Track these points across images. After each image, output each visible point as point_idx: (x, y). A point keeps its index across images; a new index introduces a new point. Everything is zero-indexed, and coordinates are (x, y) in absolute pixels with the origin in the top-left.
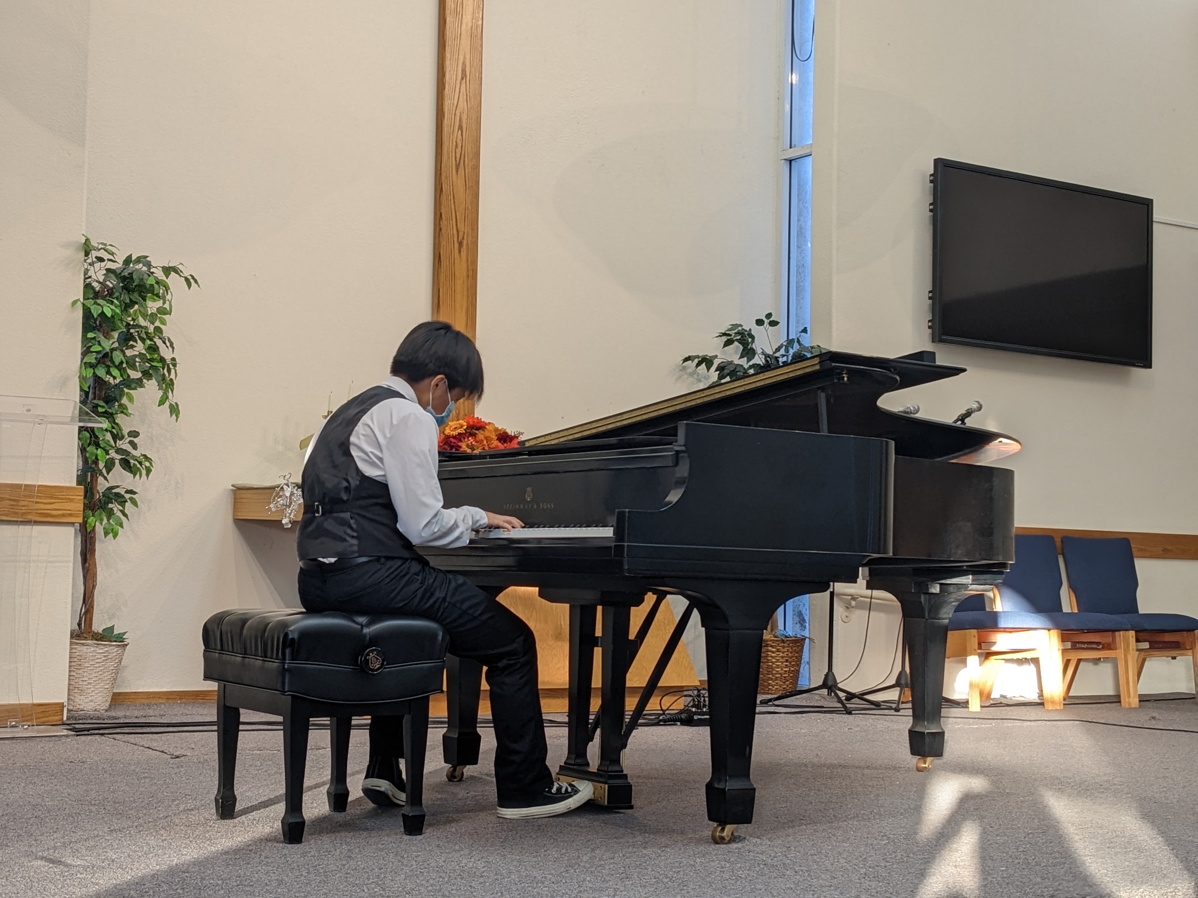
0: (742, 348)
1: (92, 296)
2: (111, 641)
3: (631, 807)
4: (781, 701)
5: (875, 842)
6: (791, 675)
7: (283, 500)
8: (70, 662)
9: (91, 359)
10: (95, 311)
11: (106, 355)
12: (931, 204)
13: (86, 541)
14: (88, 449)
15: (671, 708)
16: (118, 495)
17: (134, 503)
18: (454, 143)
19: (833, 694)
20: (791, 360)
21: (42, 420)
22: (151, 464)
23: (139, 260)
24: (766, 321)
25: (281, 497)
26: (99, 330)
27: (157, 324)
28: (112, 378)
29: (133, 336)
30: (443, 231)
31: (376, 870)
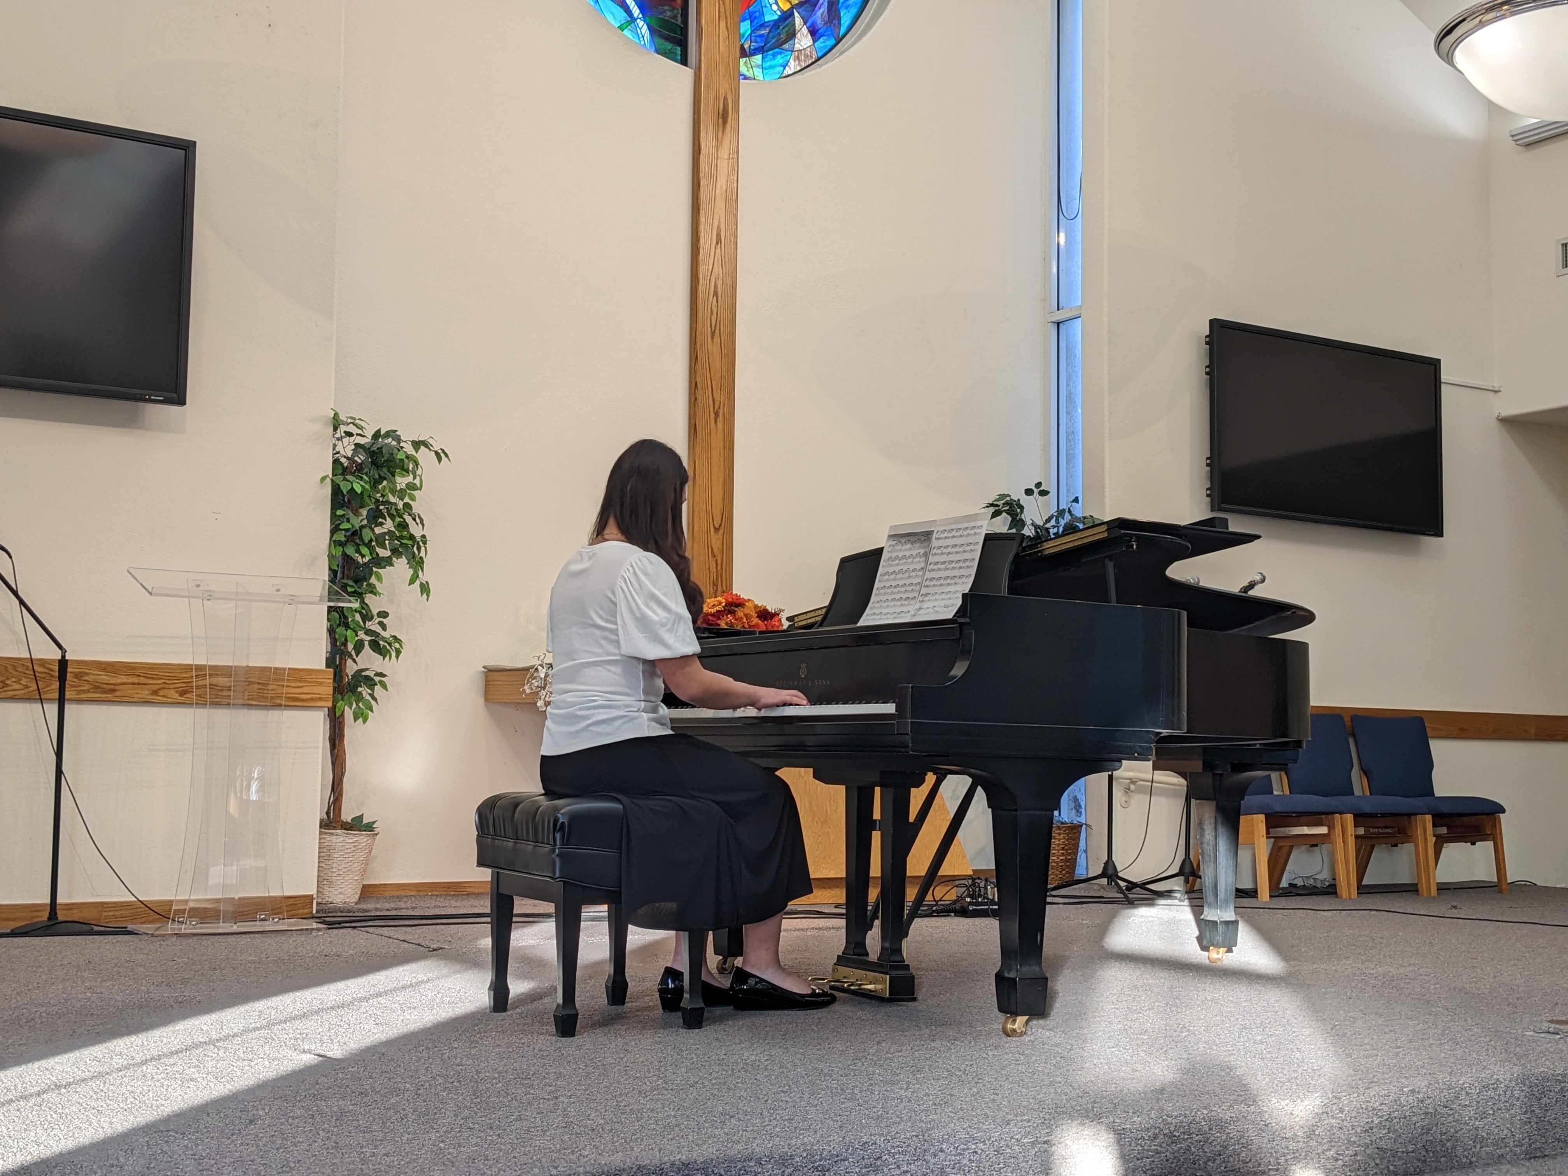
0: (1010, 519)
1: (340, 472)
2: (361, 831)
3: (915, 999)
4: (1058, 891)
5: (1175, 1034)
6: (1068, 864)
7: (538, 682)
8: (319, 852)
9: (340, 536)
10: (345, 488)
11: (355, 533)
12: (1206, 367)
13: (334, 726)
14: (337, 630)
15: (943, 899)
16: (367, 678)
17: (384, 686)
18: (709, 310)
19: (1113, 884)
20: (1063, 532)
21: (293, 600)
22: (401, 645)
23: (388, 434)
24: (1036, 491)
25: (535, 678)
26: (348, 507)
27: (407, 500)
28: (360, 557)
29: (382, 514)
30: (698, 401)
31: (656, 1063)
